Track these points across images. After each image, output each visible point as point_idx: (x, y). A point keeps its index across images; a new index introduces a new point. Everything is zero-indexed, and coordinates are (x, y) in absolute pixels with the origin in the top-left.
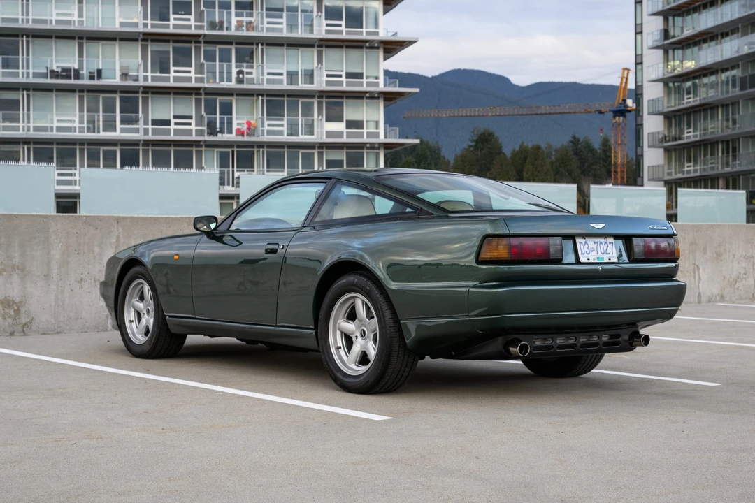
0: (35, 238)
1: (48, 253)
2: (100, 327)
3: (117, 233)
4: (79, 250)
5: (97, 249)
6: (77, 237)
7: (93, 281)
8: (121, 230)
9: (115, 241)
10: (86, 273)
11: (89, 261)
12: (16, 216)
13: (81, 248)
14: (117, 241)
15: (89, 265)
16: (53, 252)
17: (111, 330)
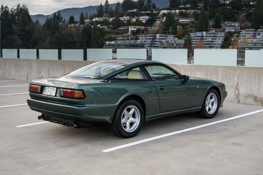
0: (214, 72)
1: (217, 77)
2: (232, 102)
3: (239, 72)
4: (227, 77)
5: (232, 77)
6: (226, 73)
7: (230, 87)
8: (240, 71)
9: (238, 74)
10: (229, 84)
11: (230, 80)
12: (209, 66)
13: (227, 76)
14: (239, 75)
15: (229, 82)
16: (219, 77)
17: (236, 103)
